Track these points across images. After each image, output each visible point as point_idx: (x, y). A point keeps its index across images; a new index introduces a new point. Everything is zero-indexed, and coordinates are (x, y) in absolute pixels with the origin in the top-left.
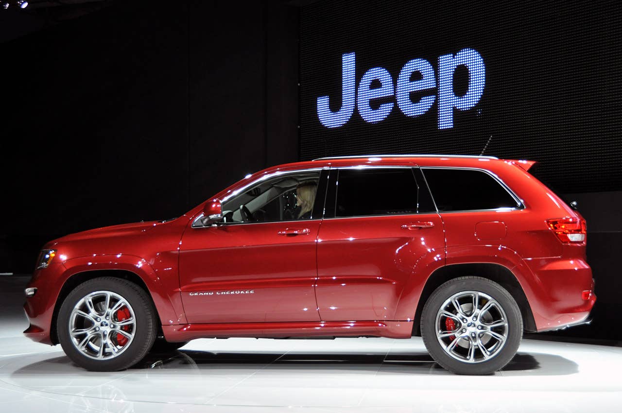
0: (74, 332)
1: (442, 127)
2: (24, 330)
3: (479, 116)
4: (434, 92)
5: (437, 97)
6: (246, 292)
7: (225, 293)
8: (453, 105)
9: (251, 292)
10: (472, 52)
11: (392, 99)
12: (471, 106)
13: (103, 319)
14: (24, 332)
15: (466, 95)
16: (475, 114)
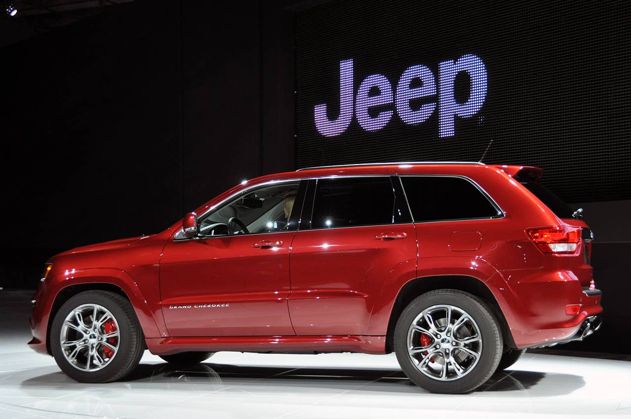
0: (64, 343)
1: (443, 135)
2: (28, 342)
3: (481, 124)
4: (435, 99)
5: (437, 104)
6: (222, 306)
7: (202, 306)
8: (454, 112)
9: (226, 306)
10: (474, 58)
11: (392, 107)
12: (473, 113)
13: (91, 331)
14: (29, 344)
15: (468, 102)
16: (477, 122)
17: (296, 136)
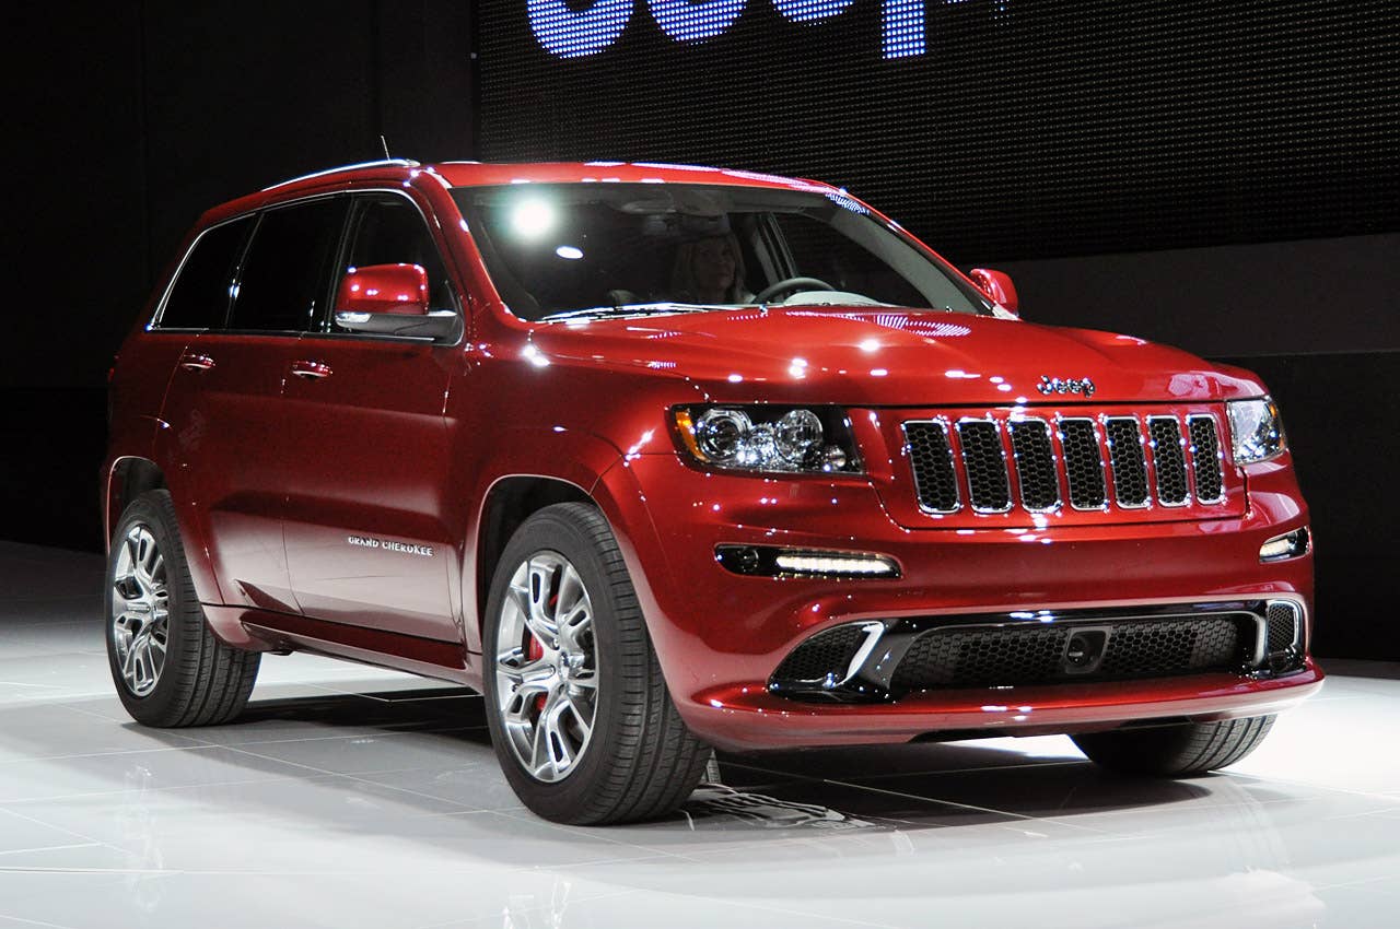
1: (892, 52)
16: (989, 15)
17: (474, 56)
